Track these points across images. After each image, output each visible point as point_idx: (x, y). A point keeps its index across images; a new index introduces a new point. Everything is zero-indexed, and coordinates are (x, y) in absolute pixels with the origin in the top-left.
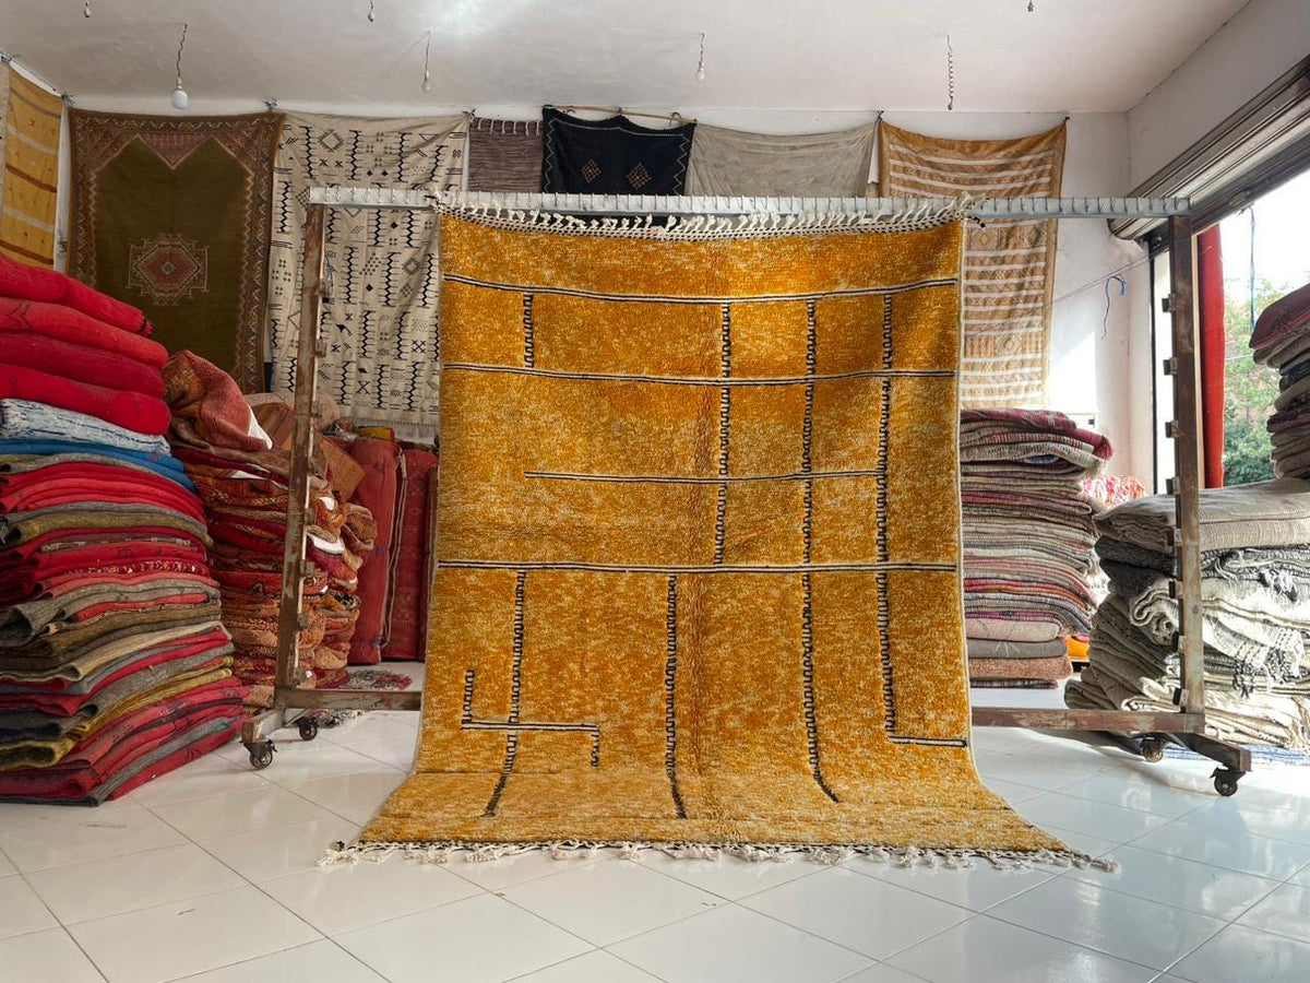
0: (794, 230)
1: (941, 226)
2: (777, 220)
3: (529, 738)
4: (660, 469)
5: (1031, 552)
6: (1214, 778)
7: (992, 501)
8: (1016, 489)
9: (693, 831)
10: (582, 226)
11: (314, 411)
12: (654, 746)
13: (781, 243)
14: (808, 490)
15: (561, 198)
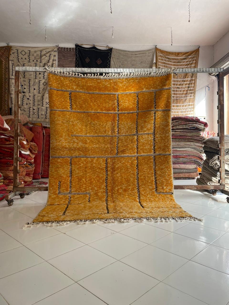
0: (133, 76)
1: (167, 75)
2: (129, 74)
3: (74, 196)
4: (103, 134)
5: (190, 149)
6: (227, 199)
7: (181, 138)
8: (187, 135)
9: (110, 216)
10: (82, 76)
11: (19, 121)
12: (103, 197)
13: (130, 79)
14: (137, 138)
15: (77, 69)
